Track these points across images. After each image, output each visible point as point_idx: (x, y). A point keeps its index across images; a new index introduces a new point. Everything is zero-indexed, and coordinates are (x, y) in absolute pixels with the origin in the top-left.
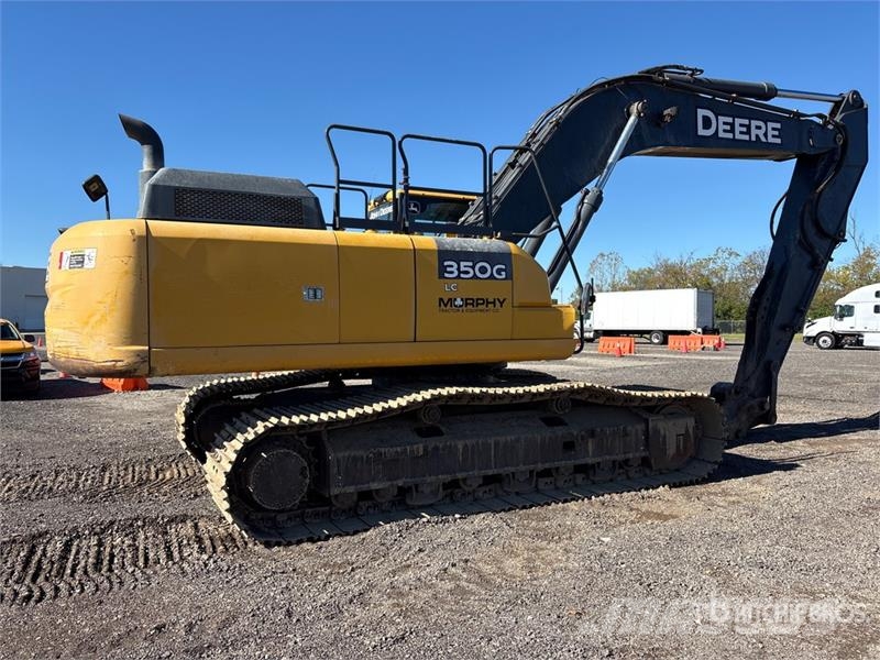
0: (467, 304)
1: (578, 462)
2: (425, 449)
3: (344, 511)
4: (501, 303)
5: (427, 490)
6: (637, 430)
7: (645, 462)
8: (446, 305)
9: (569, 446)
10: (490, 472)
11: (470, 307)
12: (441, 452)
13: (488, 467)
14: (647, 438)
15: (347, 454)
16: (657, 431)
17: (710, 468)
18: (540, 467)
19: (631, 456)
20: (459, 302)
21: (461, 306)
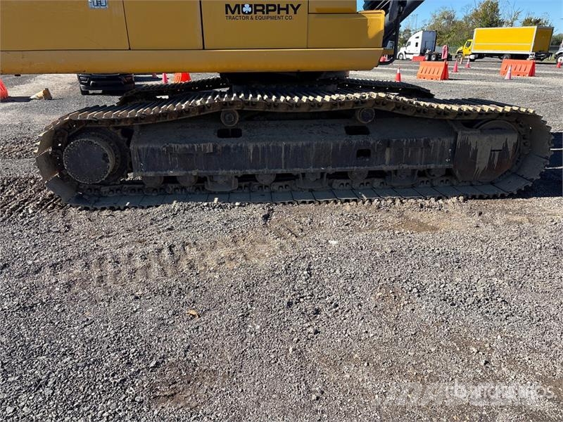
0: (256, 11)
1: (372, 168)
2: (215, 147)
3: (155, 189)
4: (295, 10)
5: (221, 181)
6: (443, 143)
7: (449, 173)
8: (233, 13)
9: (364, 153)
10: (279, 171)
11: (259, 14)
12: (232, 151)
13: (279, 166)
14: (454, 152)
15: (146, 146)
16: (466, 145)
17: (522, 185)
18: (330, 170)
19: (432, 166)
20: (247, 9)
21: (249, 13)
